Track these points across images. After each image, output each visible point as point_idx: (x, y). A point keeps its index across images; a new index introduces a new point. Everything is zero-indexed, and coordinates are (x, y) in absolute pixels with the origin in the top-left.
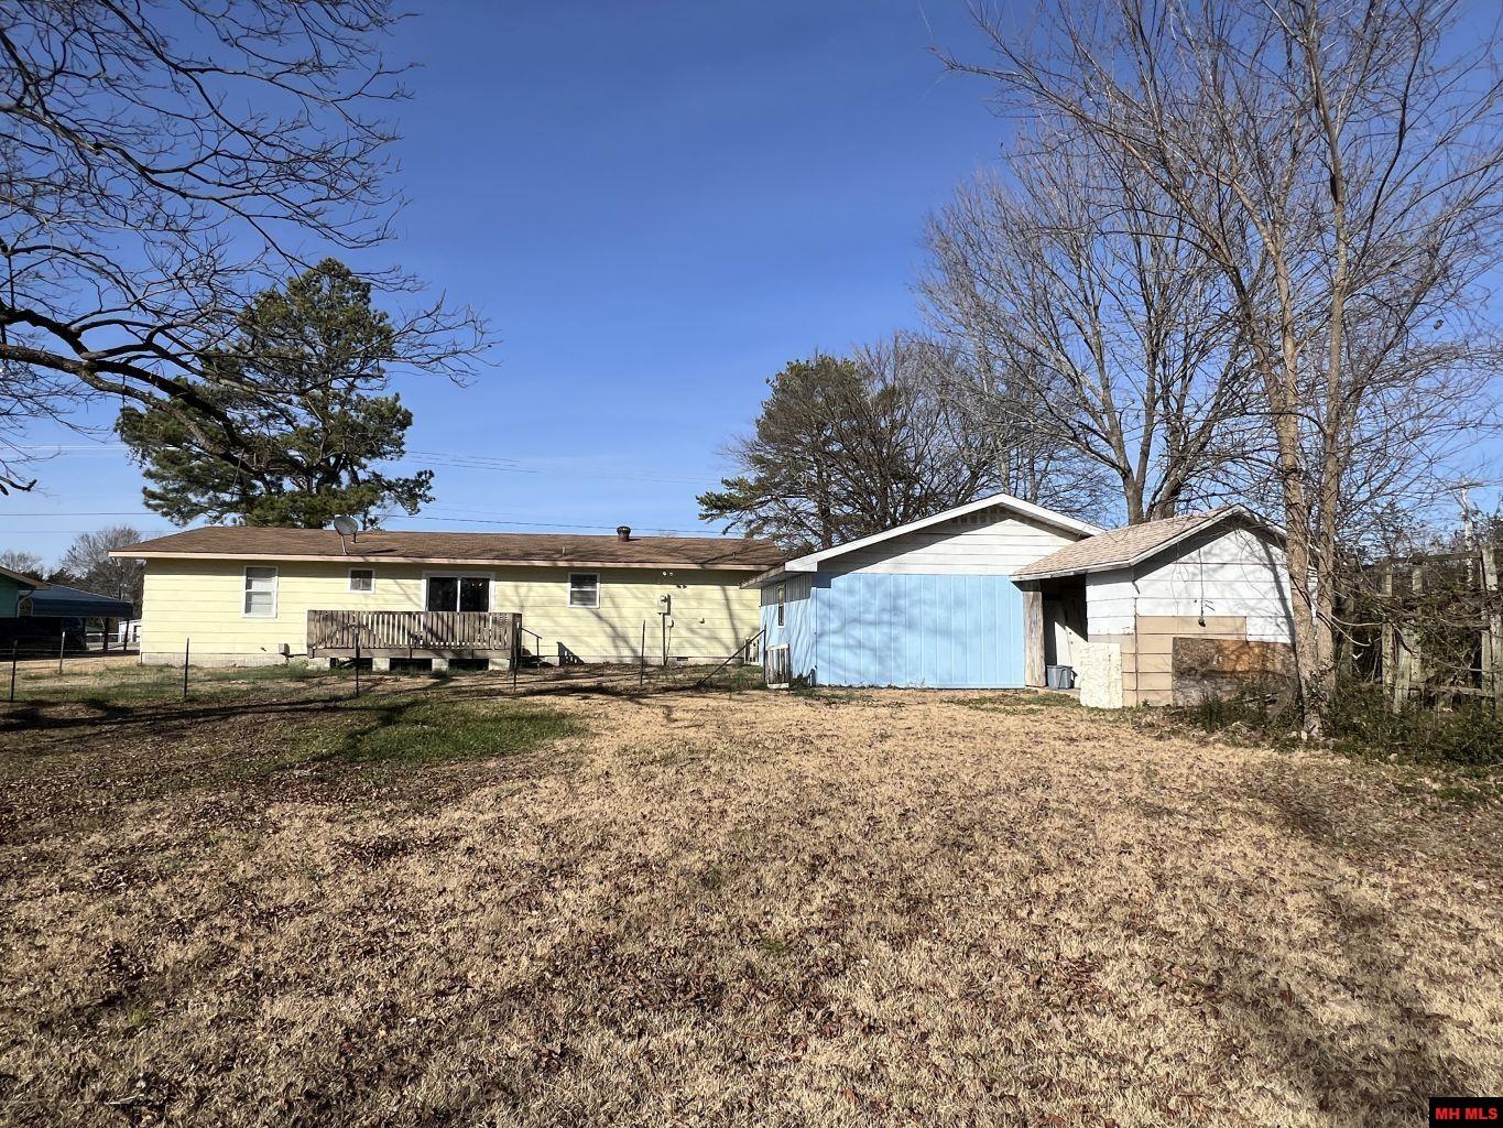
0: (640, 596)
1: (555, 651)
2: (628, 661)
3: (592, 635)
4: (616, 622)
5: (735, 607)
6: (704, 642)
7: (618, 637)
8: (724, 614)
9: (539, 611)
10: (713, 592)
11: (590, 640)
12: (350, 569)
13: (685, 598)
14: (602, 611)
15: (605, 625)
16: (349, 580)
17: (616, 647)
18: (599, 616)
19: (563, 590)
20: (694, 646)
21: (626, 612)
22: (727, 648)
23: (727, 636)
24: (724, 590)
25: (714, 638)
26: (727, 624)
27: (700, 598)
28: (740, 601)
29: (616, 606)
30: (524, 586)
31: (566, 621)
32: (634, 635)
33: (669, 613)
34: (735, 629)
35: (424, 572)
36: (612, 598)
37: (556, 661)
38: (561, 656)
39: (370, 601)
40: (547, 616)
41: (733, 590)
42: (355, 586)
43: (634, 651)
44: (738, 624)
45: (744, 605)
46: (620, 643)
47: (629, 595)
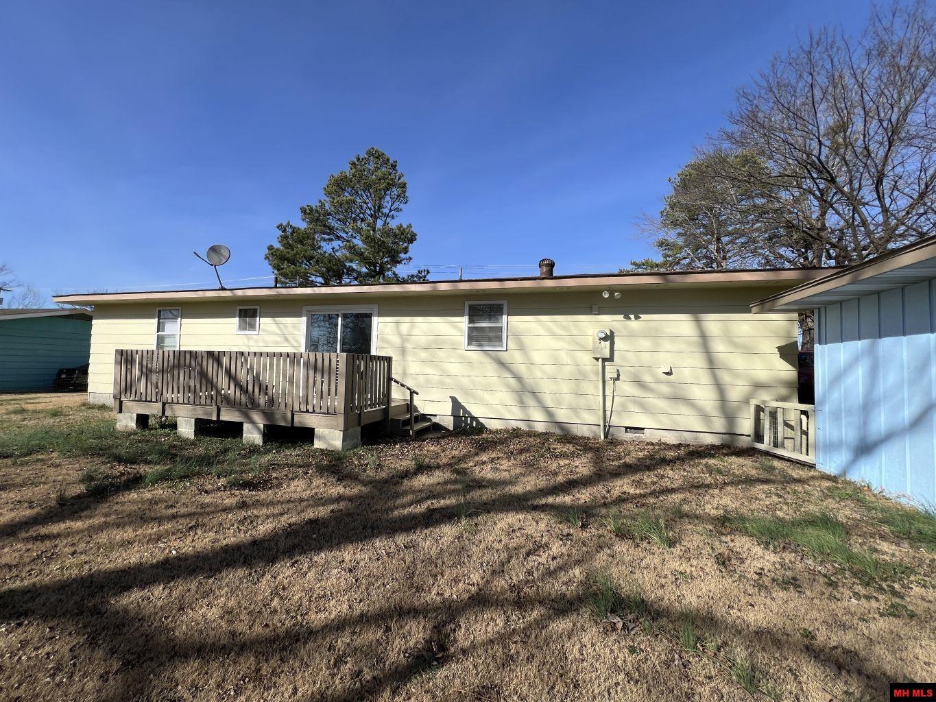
0: (560, 332)
1: (447, 409)
2: (540, 428)
3: (488, 389)
4: (522, 370)
5: (719, 347)
6: (662, 404)
7: (525, 391)
8: (698, 361)
9: (423, 355)
10: (680, 324)
11: (487, 397)
12: (239, 308)
13: (632, 335)
14: (505, 356)
15: (507, 375)
16: (236, 320)
17: (523, 405)
18: (501, 364)
19: (456, 327)
20: (646, 409)
21: (537, 357)
22: (705, 417)
23: (704, 395)
24: (698, 321)
25: (679, 398)
26: (705, 377)
27: (655, 335)
28: (729, 339)
29: (522, 348)
30: (406, 322)
31: (454, 368)
32: (547, 389)
33: (611, 359)
34: (719, 387)
35: (305, 308)
36: (517, 337)
37: (449, 423)
38: (456, 416)
39: (251, 343)
40: (430, 362)
41: (714, 322)
42: (242, 328)
43: (549, 413)
44: (725, 378)
45: (735, 345)
46: (530, 402)
47: (542, 332)
